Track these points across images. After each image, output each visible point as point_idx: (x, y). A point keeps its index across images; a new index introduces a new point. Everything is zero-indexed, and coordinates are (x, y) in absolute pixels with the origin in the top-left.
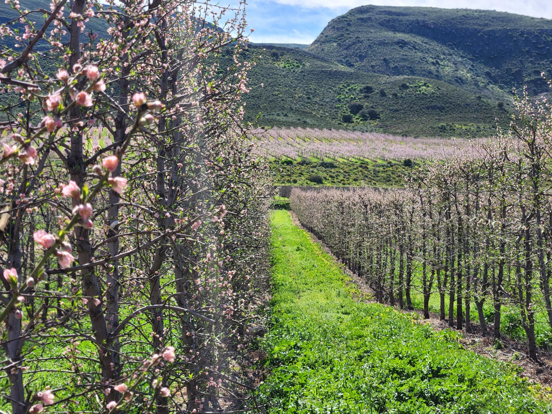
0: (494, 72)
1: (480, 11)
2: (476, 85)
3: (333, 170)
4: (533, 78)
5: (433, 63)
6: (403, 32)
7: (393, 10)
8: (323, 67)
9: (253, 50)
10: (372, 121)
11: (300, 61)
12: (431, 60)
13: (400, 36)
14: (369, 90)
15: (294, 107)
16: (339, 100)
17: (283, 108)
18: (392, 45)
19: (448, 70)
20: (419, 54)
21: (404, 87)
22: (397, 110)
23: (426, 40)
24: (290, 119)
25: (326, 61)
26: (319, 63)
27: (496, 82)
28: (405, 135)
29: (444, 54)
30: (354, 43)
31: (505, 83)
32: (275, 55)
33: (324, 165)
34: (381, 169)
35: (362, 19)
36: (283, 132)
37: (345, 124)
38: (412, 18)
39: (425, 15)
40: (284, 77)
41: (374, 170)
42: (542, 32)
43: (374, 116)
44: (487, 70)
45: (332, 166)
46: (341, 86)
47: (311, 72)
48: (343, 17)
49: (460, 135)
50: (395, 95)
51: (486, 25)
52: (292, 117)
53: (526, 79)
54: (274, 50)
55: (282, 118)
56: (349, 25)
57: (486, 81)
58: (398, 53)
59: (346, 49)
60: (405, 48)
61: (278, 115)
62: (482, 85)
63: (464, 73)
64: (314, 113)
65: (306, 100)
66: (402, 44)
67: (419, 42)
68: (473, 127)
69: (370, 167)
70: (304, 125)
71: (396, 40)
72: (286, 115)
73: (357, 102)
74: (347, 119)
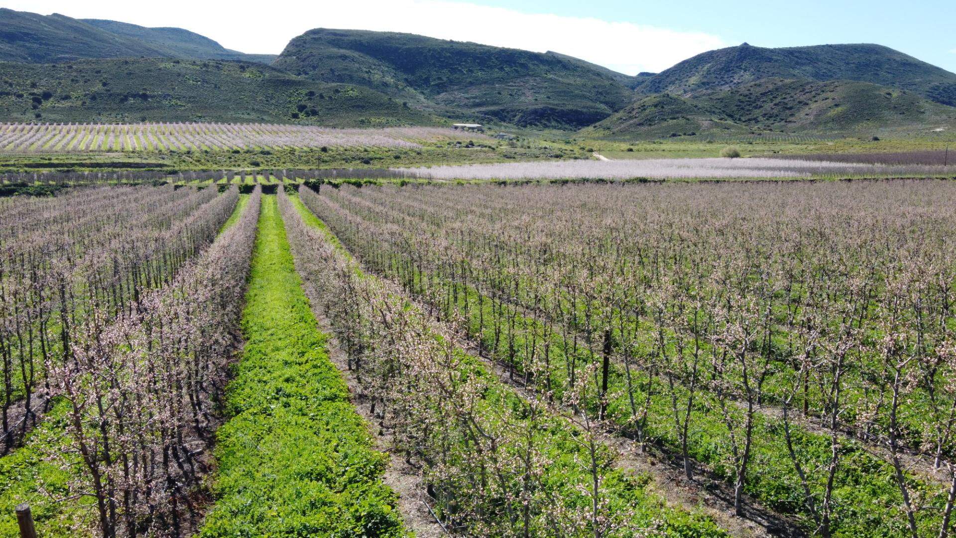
0: (411, 77)
1: (400, 34)
2: (397, 88)
3: (269, 156)
4: (437, 82)
5: (366, 72)
6: (345, 48)
7: (338, 32)
8: (279, 77)
9: (224, 63)
10: (312, 117)
11: (262, 72)
12: (365, 69)
13: (343, 51)
14: (311, 94)
15: (255, 107)
16: (290, 102)
17: (247, 109)
18: (336, 58)
19: (377, 77)
20: (357, 65)
21: (337, 91)
22: (331, 109)
23: (362, 55)
24: (251, 117)
25: (282, 72)
26: (275, 73)
27: (411, 86)
28: (334, 127)
29: (375, 65)
30: (308, 57)
31: (418, 86)
32: (242, 67)
33: (263, 153)
34: (304, 154)
35: (314, 39)
36: (244, 127)
37: (293, 120)
38: (352, 38)
39: (361, 36)
40: (249, 84)
41: (299, 156)
42: (443, 49)
43: (314, 113)
44: (405, 76)
45: (268, 153)
46: (291, 91)
47: (269, 81)
48: (300, 37)
49: (374, 126)
50: (330, 97)
51: (405, 44)
52: (253, 115)
53: (432, 83)
54: (242, 64)
55: (246, 116)
56: (305, 43)
57: (405, 84)
58: (340, 65)
59: (303, 61)
60: (346, 61)
61: (243, 114)
62: (400, 87)
63: (389, 79)
64: (271, 112)
65: (265, 102)
66: (344, 57)
67: (357, 56)
68: (383, 120)
69: (296, 153)
70: (262, 121)
71: (339, 54)
72: (249, 114)
73: (303, 103)
74: (295, 116)
